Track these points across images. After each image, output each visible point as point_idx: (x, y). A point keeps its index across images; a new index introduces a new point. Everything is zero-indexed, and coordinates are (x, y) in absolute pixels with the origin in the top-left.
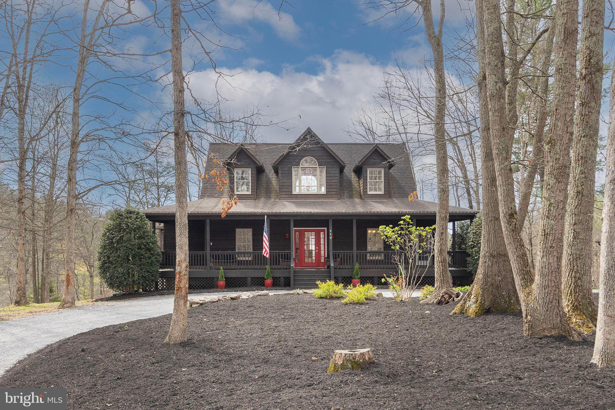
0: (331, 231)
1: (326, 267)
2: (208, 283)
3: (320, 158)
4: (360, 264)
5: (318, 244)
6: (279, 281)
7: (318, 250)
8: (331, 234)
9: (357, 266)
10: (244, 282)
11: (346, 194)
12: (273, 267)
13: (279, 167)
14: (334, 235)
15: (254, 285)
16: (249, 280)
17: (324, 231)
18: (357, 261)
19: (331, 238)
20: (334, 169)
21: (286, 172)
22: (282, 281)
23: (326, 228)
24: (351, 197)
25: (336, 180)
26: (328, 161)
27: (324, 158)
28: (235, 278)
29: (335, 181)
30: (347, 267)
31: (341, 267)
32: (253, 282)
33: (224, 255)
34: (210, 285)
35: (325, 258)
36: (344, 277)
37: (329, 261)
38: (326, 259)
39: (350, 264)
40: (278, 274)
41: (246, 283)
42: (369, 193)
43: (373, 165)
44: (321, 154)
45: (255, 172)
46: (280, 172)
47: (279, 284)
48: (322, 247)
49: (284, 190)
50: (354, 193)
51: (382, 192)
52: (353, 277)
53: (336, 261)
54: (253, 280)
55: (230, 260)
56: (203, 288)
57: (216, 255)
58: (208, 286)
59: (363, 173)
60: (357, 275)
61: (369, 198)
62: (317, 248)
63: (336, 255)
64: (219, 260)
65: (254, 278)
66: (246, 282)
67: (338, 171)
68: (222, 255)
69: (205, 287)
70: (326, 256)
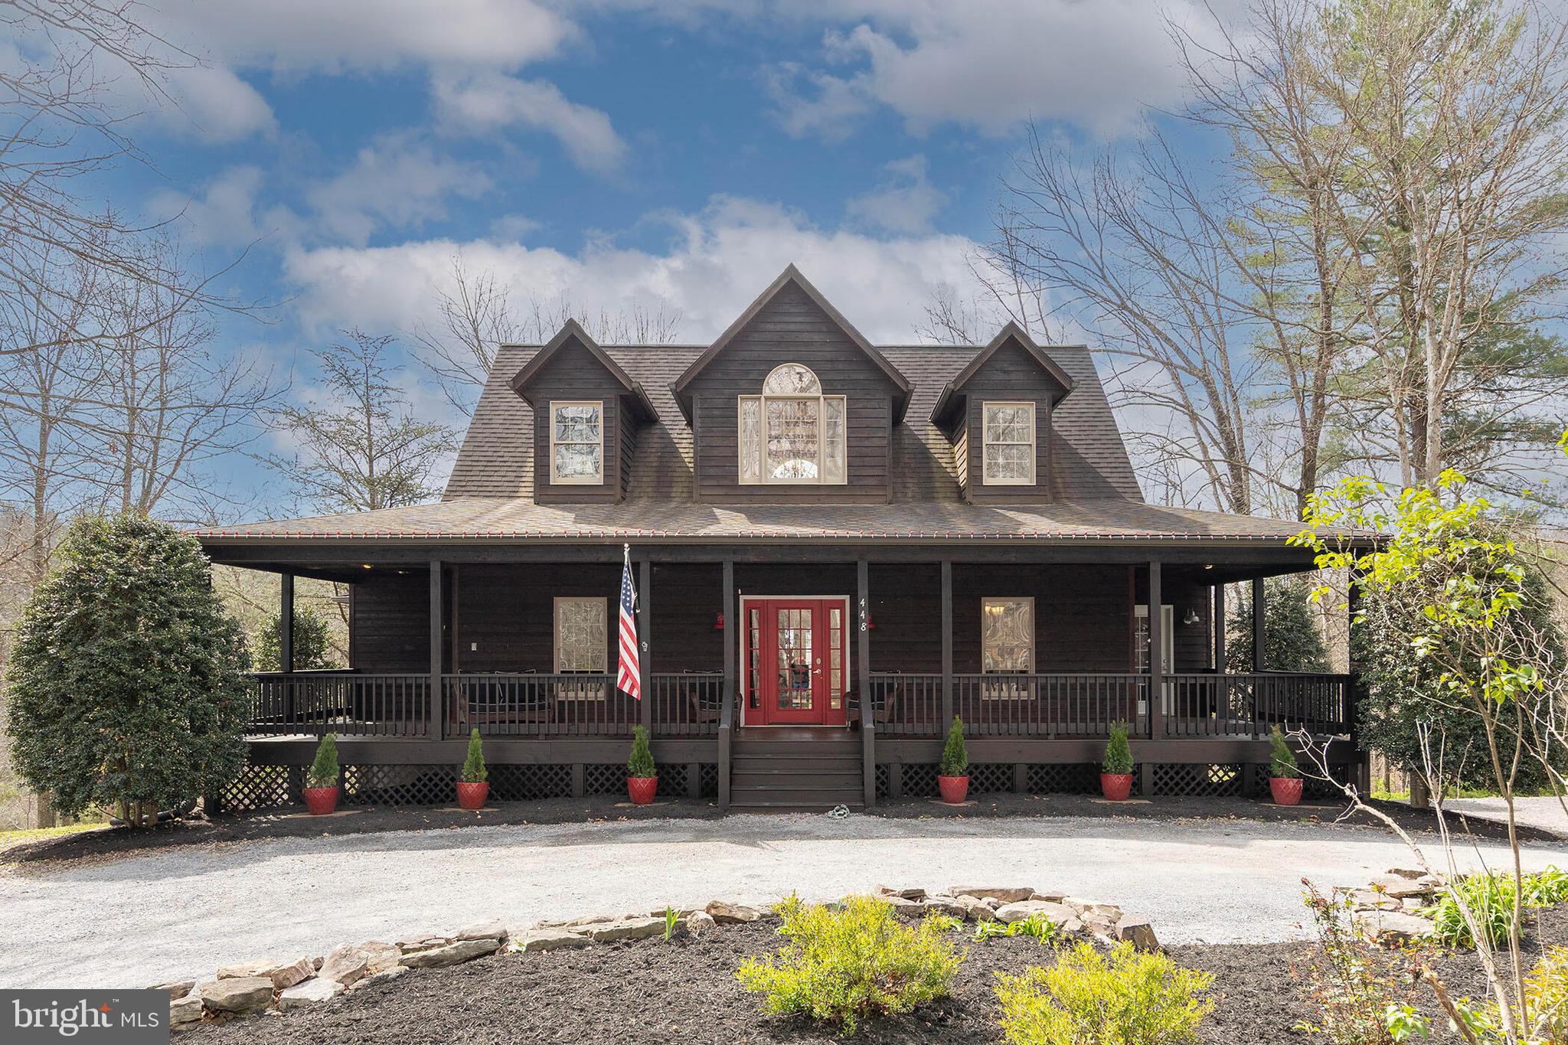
0: (863, 603)
1: (848, 724)
2: (436, 785)
3: (829, 366)
4: (966, 720)
5: (821, 647)
6: (684, 779)
7: (821, 666)
8: (863, 615)
9: (957, 727)
10: (562, 779)
11: (912, 489)
12: (664, 728)
13: (696, 397)
14: (873, 621)
15: (596, 791)
16: (578, 774)
17: (840, 605)
18: (956, 711)
19: (863, 627)
20: (875, 404)
21: (716, 412)
22: (693, 775)
23: (847, 598)
24: (928, 495)
25: (881, 438)
26: (854, 376)
27: (841, 366)
28: (529, 767)
29: (877, 442)
30: (918, 729)
31: (899, 728)
32: (591, 779)
33: (512, 687)
34: (442, 791)
35: (844, 696)
36: (911, 767)
37: (858, 706)
38: (848, 700)
39: (930, 720)
40: (678, 753)
41: (567, 785)
42: (987, 481)
43: (1004, 392)
44: (829, 356)
45: (617, 412)
46: (696, 412)
47: (685, 790)
48: (835, 656)
49: (712, 471)
50: (937, 485)
51: (1029, 480)
52: (943, 766)
53: (881, 707)
54: (591, 774)
55: (532, 700)
56: (419, 802)
57: (482, 687)
58: (436, 796)
59: (966, 418)
60: (959, 762)
61: (987, 499)
62: (819, 661)
63: (880, 686)
64: (492, 700)
65: (596, 768)
66: (567, 779)
67: (886, 412)
68: (503, 686)
69: (425, 796)
70: (848, 690)
